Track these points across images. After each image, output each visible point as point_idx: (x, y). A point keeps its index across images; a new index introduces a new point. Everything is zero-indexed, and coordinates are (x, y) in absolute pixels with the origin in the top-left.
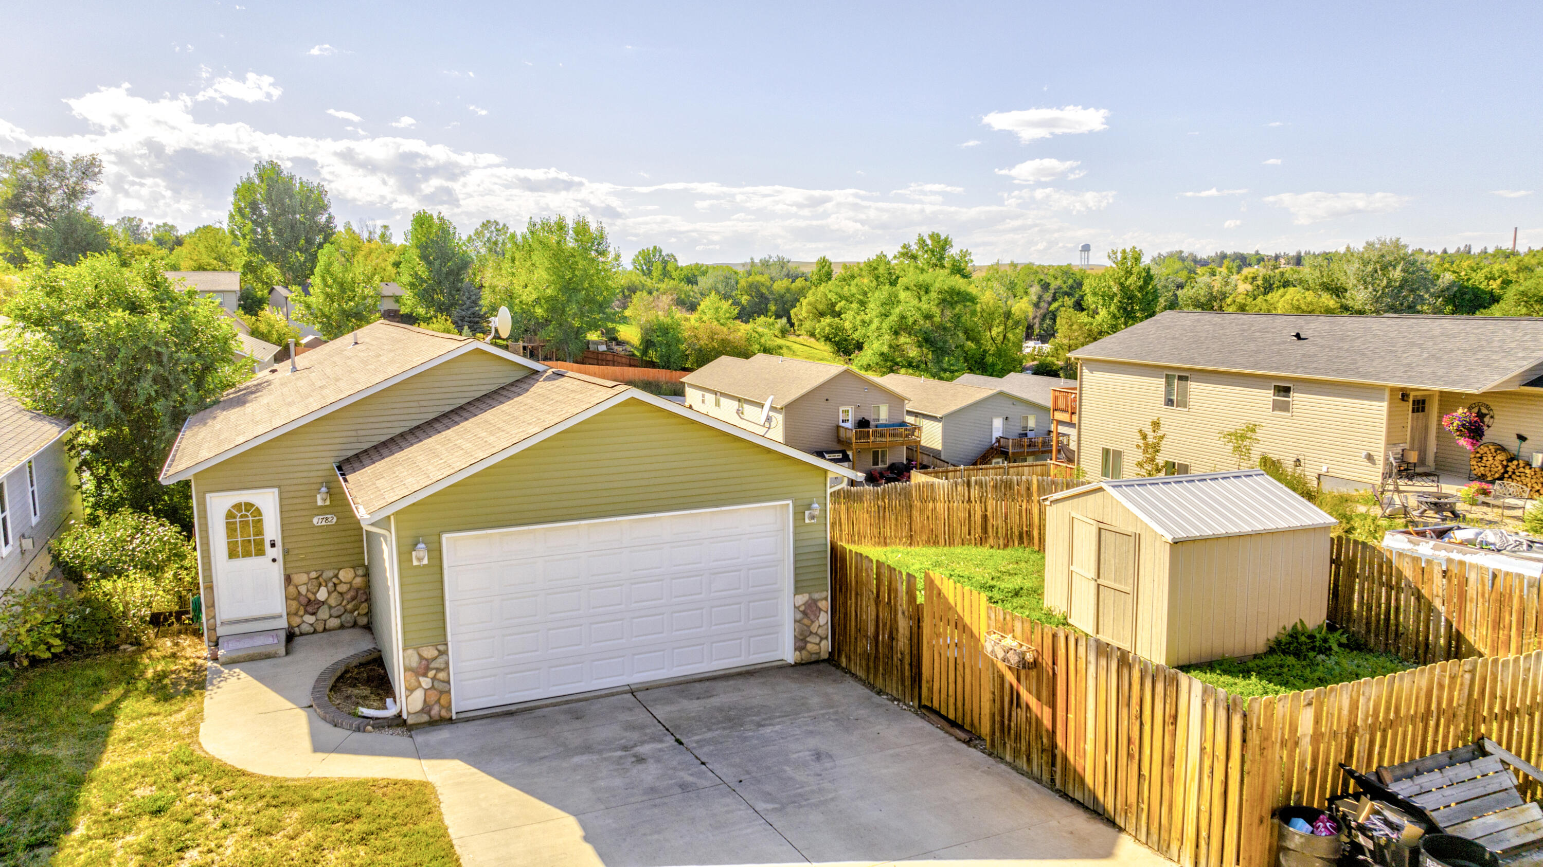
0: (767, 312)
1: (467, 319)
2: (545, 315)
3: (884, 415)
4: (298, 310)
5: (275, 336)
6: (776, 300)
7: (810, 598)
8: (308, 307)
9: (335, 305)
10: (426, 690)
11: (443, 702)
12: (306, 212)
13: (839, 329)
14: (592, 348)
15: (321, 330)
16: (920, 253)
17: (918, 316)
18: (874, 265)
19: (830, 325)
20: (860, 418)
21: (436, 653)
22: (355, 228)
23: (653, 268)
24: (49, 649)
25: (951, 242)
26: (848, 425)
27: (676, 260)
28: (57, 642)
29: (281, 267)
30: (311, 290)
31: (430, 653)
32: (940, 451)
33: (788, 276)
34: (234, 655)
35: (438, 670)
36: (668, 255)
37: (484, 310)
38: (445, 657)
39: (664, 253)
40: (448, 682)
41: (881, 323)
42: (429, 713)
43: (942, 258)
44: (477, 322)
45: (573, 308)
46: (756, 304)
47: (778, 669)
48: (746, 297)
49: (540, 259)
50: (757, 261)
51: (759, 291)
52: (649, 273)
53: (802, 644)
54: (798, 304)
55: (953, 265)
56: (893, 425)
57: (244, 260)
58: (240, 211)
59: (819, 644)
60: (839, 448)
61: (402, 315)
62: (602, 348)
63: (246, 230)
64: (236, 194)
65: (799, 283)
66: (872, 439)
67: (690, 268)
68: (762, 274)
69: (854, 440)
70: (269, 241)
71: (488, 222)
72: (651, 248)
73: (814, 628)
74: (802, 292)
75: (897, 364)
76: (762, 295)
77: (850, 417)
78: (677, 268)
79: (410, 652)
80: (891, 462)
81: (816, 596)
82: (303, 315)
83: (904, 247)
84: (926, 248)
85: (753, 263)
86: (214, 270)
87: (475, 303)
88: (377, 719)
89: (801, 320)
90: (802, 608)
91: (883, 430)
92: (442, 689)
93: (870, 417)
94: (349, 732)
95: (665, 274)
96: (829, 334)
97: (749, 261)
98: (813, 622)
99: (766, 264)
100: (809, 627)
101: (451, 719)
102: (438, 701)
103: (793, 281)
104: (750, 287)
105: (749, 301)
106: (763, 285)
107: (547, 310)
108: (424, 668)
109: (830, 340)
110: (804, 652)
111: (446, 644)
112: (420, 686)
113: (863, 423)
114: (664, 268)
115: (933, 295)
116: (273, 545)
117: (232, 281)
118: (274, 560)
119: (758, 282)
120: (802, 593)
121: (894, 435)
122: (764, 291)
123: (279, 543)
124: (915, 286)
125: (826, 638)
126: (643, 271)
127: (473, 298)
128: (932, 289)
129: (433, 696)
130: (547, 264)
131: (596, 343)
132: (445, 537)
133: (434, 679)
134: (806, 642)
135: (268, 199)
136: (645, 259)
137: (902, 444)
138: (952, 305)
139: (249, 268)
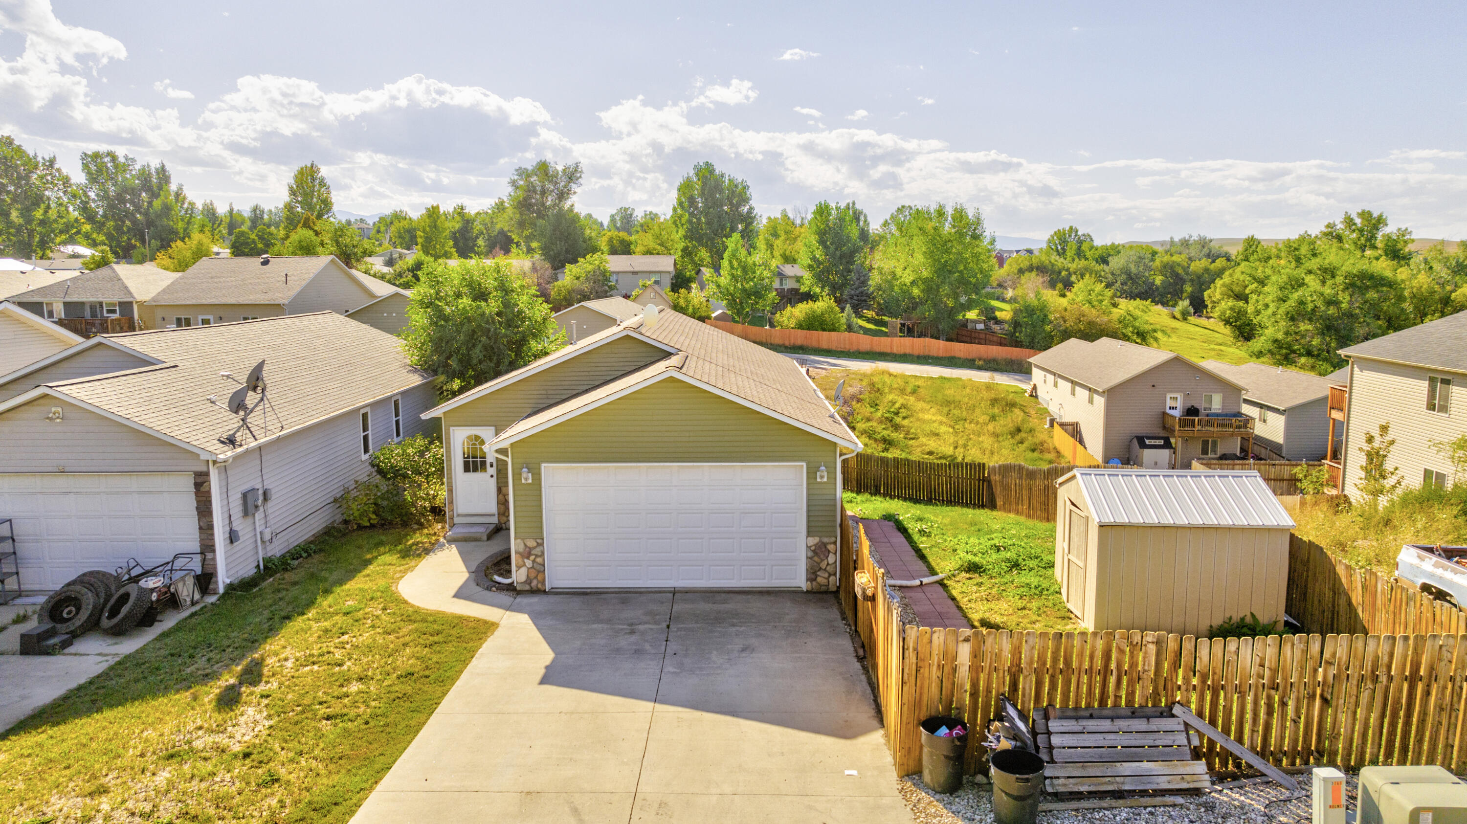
0: (1182, 293)
1: (855, 298)
2: (921, 295)
3: (1217, 404)
4: (711, 288)
5: (691, 310)
6: (1192, 281)
7: (820, 541)
8: (719, 286)
9: (739, 285)
10: (529, 569)
11: (540, 578)
12: (731, 204)
13: (1241, 313)
14: (970, 325)
15: (727, 306)
16: (1347, 233)
17: (1319, 303)
18: (1295, 245)
19: (1231, 309)
20: (1189, 405)
21: (535, 544)
22: (791, 215)
23: (1068, 248)
24: (369, 520)
25: (1386, 220)
26: (1177, 413)
27: (1092, 240)
28: (374, 517)
29: (711, 251)
30: (722, 273)
31: (531, 543)
32: (1281, 445)
33: (1208, 256)
34: (455, 536)
35: (537, 556)
36: (1084, 235)
37: (871, 289)
38: (541, 548)
39: (1080, 233)
40: (544, 565)
41: (1278, 308)
42: (530, 584)
43: (1373, 237)
44: (865, 301)
45: (945, 289)
46: (1170, 284)
47: (792, 594)
48: (1161, 277)
49: (919, 245)
50: (1176, 239)
51: (1174, 271)
52: (1062, 253)
53: (813, 576)
54: (1212, 286)
55: (1386, 245)
56: (1226, 415)
57: (682, 245)
58: (681, 204)
59: (828, 579)
60: (1163, 434)
61: (802, 293)
62: (981, 326)
63: (684, 220)
64: (679, 190)
65: (1220, 263)
66: (1197, 428)
67: (1106, 248)
68: (1180, 253)
69: (1177, 427)
70: (702, 229)
71: (903, 207)
72: (1067, 228)
73: (823, 565)
74: (1220, 273)
75: (1294, 352)
76: (1177, 276)
77: (1179, 404)
78: (1092, 248)
79: (519, 541)
80: (1223, 452)
81: (825, 540)
82: (714, 293)
83: (1328, 226)
84: (1354, 227)
85: (1172, 242)
86: (658, 254)
87: (864, 283)
88: (499, 583)
89: (1214, 302)
90: (813, 548)
91: (1212, 419)
92: (539, 570)
93: (1201, 405)
94: (481, 589)
95: (1080, 253)
96: (1229, 318)
97: (1168, 239)
98: (822, 560)
99: (1185, 243)
100: (819, 564)
101: (545, 591)
102: (536, 577)
103: (1213, 262)
104: (1165, 267)
105: (1163, 281)
106: (1179, 265)
107: (923, 291)
108: (527, 553)
109: (1231, 324)
110: (814, 583)
111: (543, 539)
112: (524, 565)
113: (1192, 411)
114: (1079, 248)
115: (1339, 279)
116: (492, 466)
117: (666, 264)
118: (492, 476)
119: (1174, 262)
120: (813, 536)
121: (1223, 425)
122: (1180, 271)
123: (495, 465)
124: (1320, 269)
125: (835, 574)
126: (1057, 250)
127: (862, 279)
128: (1339, 273)
129: (533, 574)
130: (924, 249)
131: (975, 322)
132: (543, 465)
133: (534, 561)
134: (817, 576)
135: (702, 194)
136: (1060, 239)
137: (1237, 435)
138: (1363, 290)
139: (687, 252)
